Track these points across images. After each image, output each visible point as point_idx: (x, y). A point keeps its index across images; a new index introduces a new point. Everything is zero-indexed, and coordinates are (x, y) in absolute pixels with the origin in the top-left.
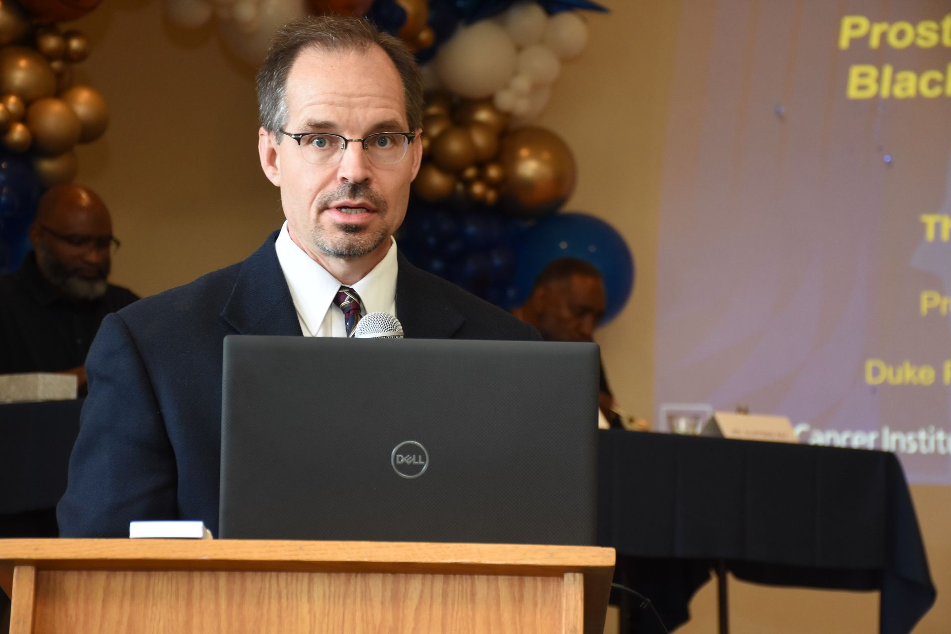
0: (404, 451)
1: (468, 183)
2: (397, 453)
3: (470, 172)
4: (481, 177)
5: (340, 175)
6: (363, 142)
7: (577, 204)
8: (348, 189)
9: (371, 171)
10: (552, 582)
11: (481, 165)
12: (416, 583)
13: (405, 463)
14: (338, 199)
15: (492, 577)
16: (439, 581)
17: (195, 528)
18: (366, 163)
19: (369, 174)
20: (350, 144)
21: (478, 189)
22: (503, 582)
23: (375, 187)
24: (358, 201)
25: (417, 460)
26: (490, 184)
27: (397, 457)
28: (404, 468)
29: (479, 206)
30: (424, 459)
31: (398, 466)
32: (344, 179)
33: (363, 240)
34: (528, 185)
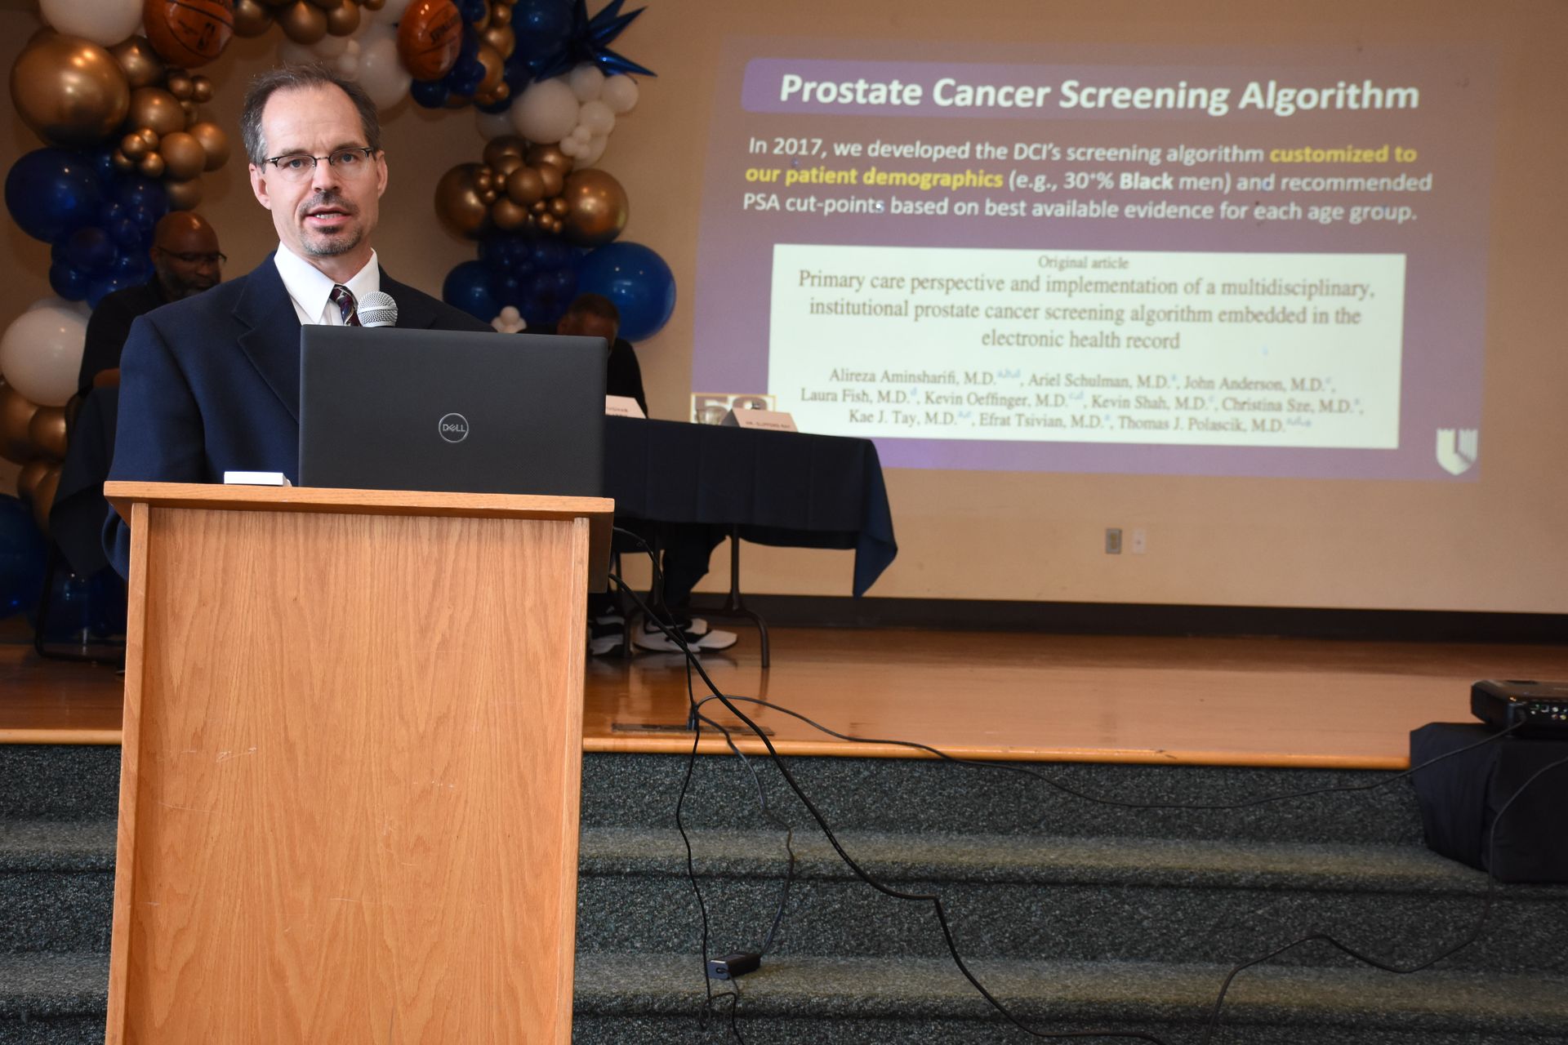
0: (448, 421)
1: (538, 215)
2: (443, 422)
3: (539, 206)
4: (549, 210)
5: (314, 185)
6: (329, 159)
7: (629, 235)
8: (321, 197)
9: (341, 182)
10: (565, 524)
11: (549, 200)
12: (457, 525)
13: (449, 431)
14: (314, 205)
15: (517, 521)
16: (475, 523)
17: (277, 478)
18: (332, 175)
19: (338, 183)
20: (319, 162)
21: (545, 220)
22: (526, 525)
23: (345, 194)
24: (331, 206)
25: (460, 428)
26: (556, 216)
27: (443, 426)
28: (448, 434)
29: (546, 234)
30: (465, 428)
31: (444, 433)
32: (318, 189)
33: (342, 239)
34: (588, 218)
